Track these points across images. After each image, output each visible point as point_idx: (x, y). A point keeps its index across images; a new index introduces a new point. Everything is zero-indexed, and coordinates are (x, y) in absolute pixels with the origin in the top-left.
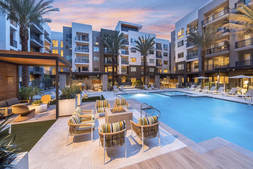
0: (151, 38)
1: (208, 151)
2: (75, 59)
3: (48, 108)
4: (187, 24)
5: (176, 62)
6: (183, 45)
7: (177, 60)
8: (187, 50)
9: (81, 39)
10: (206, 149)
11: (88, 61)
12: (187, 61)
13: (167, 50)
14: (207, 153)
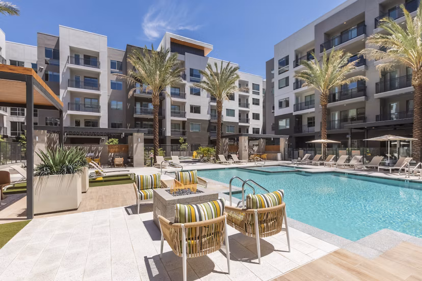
0: (231, 68)
1: (381, 254)
2: (67, 104)
3: (3, 200)
4: (295, 49)
5: (276, 114)
6: (287, 85)
7: (278, 112)
8: (295, 93)
9: (82, 61)
10: (376, 249)
11: (97, 108)
12: (295, 114)
13: (258, 94)
14: (380, 256)
